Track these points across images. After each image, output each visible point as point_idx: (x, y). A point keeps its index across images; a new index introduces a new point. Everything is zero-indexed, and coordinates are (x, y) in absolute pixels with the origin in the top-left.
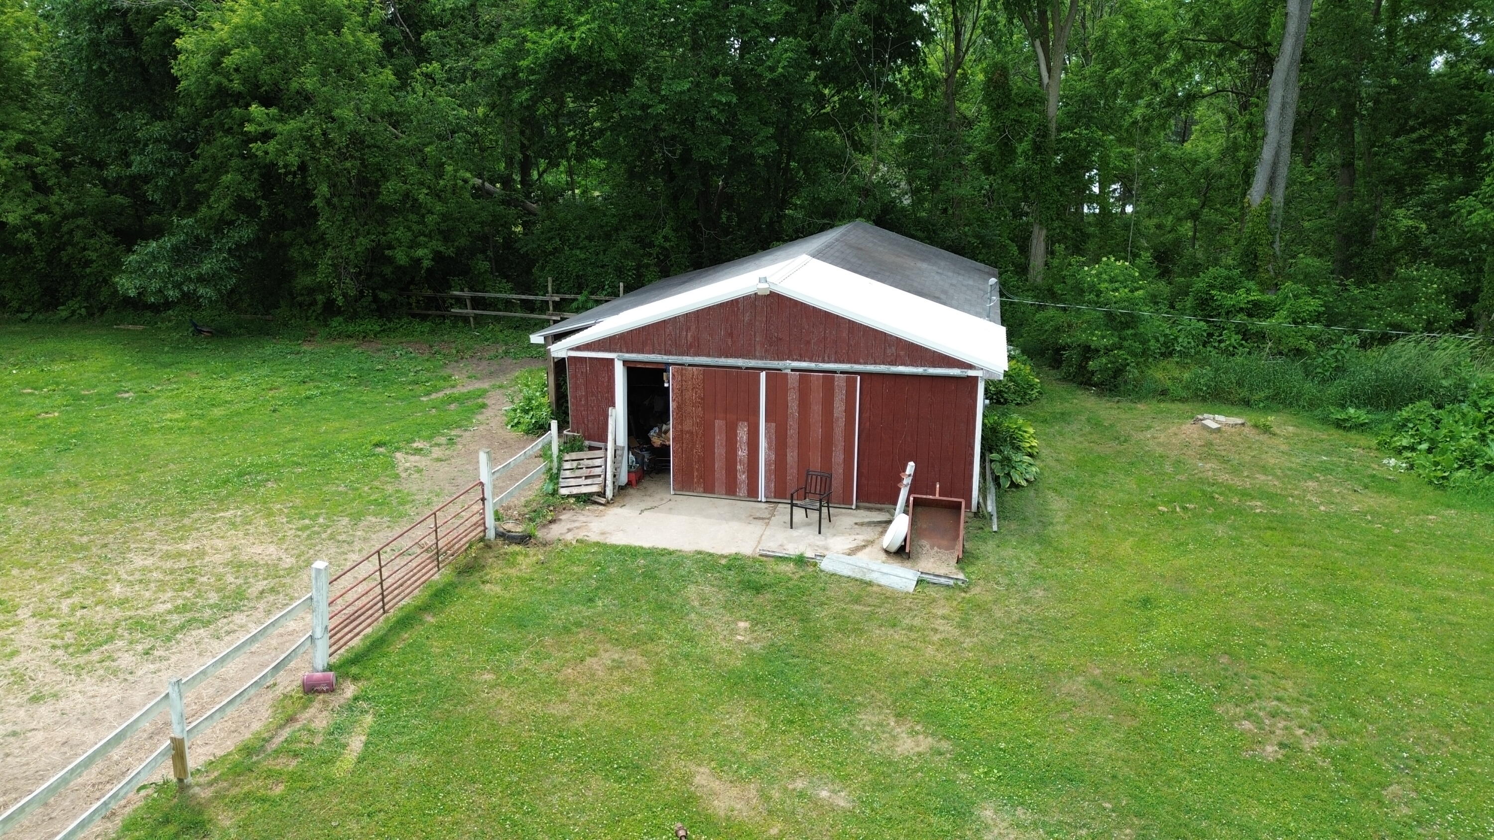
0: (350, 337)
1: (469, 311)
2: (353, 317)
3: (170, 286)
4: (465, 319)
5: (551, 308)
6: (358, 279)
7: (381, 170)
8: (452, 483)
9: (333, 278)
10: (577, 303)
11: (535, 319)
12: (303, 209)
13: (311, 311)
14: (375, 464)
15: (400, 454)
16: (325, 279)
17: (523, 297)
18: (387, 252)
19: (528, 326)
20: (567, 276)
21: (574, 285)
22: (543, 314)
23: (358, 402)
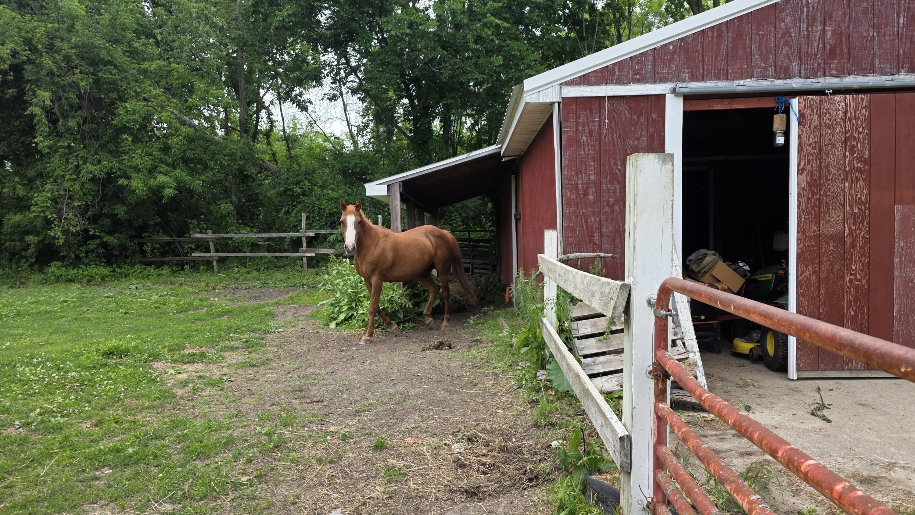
0: (71, 281)
1: (213, 254)
2: (77, 262)
4: (208, 263)
5: (305, 244)
6: (83, 216)
7: (118, 92)
8: (304, 397)
9: (52, 213)
10: (335, 235)
11: (287, 257)
12: (20, 145)
13: (23, 260)
14: (109, 378)
15: (160, 364)
16: (42, 214)
17: (274, 235)
18: (122, 182)
19: (277, 268)
20: (319, 214)
21: (326, 224)
22: (295, 252)
23: (76, 319)
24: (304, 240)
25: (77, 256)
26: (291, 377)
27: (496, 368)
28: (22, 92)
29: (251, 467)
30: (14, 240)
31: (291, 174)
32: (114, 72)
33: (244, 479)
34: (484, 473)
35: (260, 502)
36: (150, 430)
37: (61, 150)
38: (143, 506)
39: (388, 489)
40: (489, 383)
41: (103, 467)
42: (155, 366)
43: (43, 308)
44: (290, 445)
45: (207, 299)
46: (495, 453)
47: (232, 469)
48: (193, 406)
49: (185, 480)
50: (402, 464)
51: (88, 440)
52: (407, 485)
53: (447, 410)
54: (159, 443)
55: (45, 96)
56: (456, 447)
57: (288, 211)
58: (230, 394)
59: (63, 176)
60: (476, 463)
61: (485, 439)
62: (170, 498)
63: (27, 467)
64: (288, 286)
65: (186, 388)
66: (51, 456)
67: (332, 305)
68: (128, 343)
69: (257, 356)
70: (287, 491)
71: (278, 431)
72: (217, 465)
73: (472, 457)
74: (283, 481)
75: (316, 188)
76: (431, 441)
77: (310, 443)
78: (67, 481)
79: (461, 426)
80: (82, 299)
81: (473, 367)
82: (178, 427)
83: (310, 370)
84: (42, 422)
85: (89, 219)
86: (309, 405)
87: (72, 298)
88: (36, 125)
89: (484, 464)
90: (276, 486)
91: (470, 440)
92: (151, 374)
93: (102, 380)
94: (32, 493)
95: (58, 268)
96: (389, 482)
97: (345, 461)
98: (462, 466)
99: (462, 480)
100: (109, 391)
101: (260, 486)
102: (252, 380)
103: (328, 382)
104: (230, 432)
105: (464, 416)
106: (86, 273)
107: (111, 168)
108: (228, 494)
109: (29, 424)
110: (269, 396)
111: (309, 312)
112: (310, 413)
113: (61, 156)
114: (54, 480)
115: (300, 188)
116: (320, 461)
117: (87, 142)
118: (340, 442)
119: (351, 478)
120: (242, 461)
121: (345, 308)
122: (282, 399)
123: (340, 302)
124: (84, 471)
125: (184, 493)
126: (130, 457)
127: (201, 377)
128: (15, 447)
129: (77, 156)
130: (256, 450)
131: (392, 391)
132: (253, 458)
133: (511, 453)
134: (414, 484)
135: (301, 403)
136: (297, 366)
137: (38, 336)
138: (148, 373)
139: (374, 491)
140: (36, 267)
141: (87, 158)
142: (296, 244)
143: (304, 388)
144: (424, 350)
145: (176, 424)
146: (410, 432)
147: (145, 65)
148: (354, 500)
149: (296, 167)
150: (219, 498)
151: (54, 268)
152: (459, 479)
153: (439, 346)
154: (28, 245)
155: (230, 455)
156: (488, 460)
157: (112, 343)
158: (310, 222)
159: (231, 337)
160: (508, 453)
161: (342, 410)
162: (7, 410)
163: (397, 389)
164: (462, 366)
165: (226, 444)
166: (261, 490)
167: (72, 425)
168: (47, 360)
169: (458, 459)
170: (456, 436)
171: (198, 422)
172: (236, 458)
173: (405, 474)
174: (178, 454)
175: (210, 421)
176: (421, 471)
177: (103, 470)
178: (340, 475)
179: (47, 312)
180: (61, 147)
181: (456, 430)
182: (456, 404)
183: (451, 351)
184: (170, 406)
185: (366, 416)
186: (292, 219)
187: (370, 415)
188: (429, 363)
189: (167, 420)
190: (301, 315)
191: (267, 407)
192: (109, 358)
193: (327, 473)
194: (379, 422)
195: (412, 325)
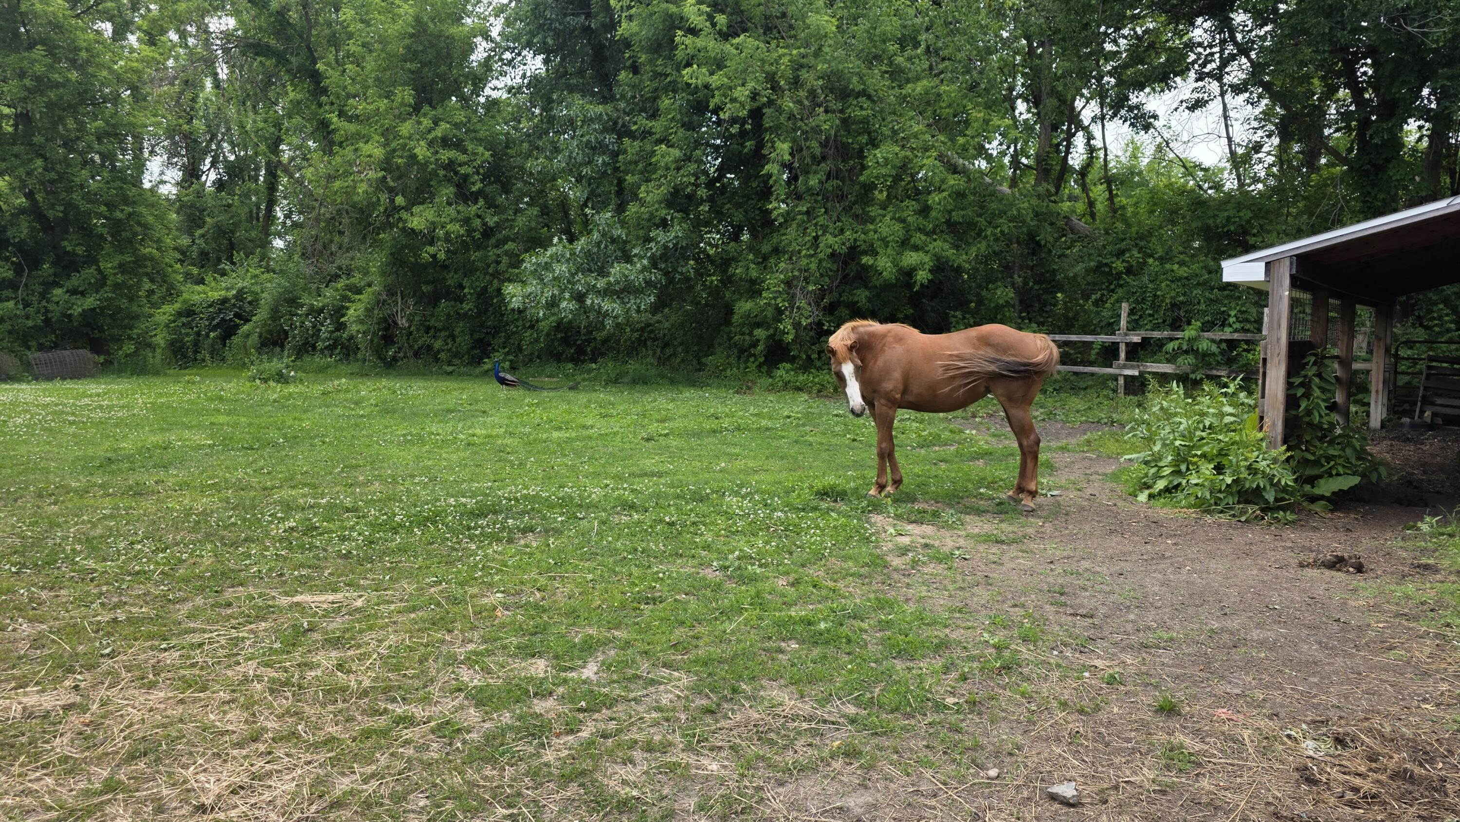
0: (799, 389)
2: (808, 365)
3: (567, 295)
5: (1123, 355)
6: (818, 305)
7: (869, 133)
8: (1065, 605)
9: (784, 301)
10: (1177, 343)
11: (1093, 374)
12: (757, 212)
13: (752, 359)
14: (817, 527)
15: (880, 517)
16: (773, 302)
17: (1074, 338)
18: (866, 260)
19: (1075, 390)
20: (1153, 306)
21: (1164, 321)
22: (1107, 367)
23: (796, 442)
24: (1123, 348)
25: (809, 357)
26: (1052, 570)
27: (1448, 625)
28: (760, 145)
29: (964, 688)
30: (743, 334)
31: (1111, 239)
32: (865, 106)
33: (950, 700)
34: (1352, 804)
35: (966, 738)
36: (850, 604)
37: (799, 217)
38: (823, 699)
39: (1164, 778)
40: (1422, 651)
41: (790, 639)
42: (873, 520)
43: (764, 423)
44: (1026, 671)
45: (961, 431)
46: (1383, 778)
47: (938, 683)
48: (908, 584)
49: (877, 681)
50: (1199, 746)
51: (781, 601)
52: (1198, 781)
53: (1315, 680)
54: (857, 623)
55: (783, 148)
56: (1309, 746)
57: (1101, 299)
58: (959, 578)
59: (799, 252)
60: (1340, 783)
61: (1371, 748)
62: (856, 698)
63: (716, 619)
64: (1087, 421)
65: (904, 558)
66: (741, 611)
67: (1146, 463)
68: (848, 482)
69: (1011, 529)
70: (1006, 734)
71: (1013, 646)
72: (920, 672)
73: (1334, 772)
74: (1004, 718)
75: (1151, 261)
76: (1264, 723)
77: (1056, 675)
78: (751, 646)
79: (1333, 714)
80: (807, 415)
81: (1397, 615)
82: (883, 608)
83: (1086, 564)
84: (739, 568)
85: (825, 308)
86: (1070, 618)
87: (797, 413)
88: (771, 187)
89: (1356, 790)
90: (992, 722)
91: (1339, 741)
92: (866, 529)
93: (809, 527)
94: (716, 651)
95: (787, 372)
96: (1168, 767)
97: (1103, 716)
98: (1311, 781)
99: (1304, 804)
100: (813, 544)
101: (970, 716)
102: (994, 563)
103: (1108, 589)
104: (947, 631)
105: (1346, 698)
106: (816, 380)
107: (855, 240)
108: (926, 715)
109: (726, 568)
110: (1012, 592)
111: (1111, 469)
112: (1067, 630)
113: (799, 225)
114: (739, 641)
115: (1123, 261)
116: (1064, 705)
117: (829, 205)
118: (1104, 686)
119: (1107, 745)
120: (954, 675)
121: (1167, 471)
122: (1031, 600)
123: (1160, 460)
124: (770, 638)
125: (873, 698)
126: (821, 634)
127: (926, 546)
128: (708, 593)
129: (816, 225)
130: (975, 665)
131: (1216, 625)
132: (970, 676)
133: (1420, 785)
134: (1210, 784)
135: (1057, 612)
136: (1065, 554)
137: (754, 458)
138: (863, 528)
139: (1137, 775)
140: (764, 369)
141: (827, 226)
142: (1109, 353)
143: (1066, 590)
144: (1301, 565)
145: (882, 604)
146: (1227, 700)
147: (908, 88)
148: (1102, 779)
149: (1120, 226)
150: (913, 717)
151: (783, 372)
152: (1298, 800)
153: (1337, 563)
154: (758, 341)
155: (938, 663)
156: (1366, 786)
157: (830, 480)
158: (1137, 317)
159: (981, 494)
160: (1413, 783)
161: (1120, 637)
162: (709, 546)
163: (1229, 624)
164: (1374, 608)
165: (938, 647)
166: (971, 722)
167: (768, 578)
168: (757, 492)
169: (1306, 768)
170: (1317, 729)
171: (911, 608)
172: (946, 670)
173: (1199, 765)
174: (876, 644)
175: (925, 609)
176: (1230, 768)
177: (790, 642)
178: (1090, 735)
179: (767, 429)
180: (800, 213)
181: (1318, 718)
182: (1336, 673)
183: (1359, 576)
184: (879, 579)
185: (1159, 656)
186: (1105, 313)
187: (1167, 657)
188: (1304, 591)
189: (872, 596)
190: (1097, 473)
191: (1005, 607)
192: (822, 499)
193: (1071, 726)
194: (1179, 671)
195: (1290, 517)
